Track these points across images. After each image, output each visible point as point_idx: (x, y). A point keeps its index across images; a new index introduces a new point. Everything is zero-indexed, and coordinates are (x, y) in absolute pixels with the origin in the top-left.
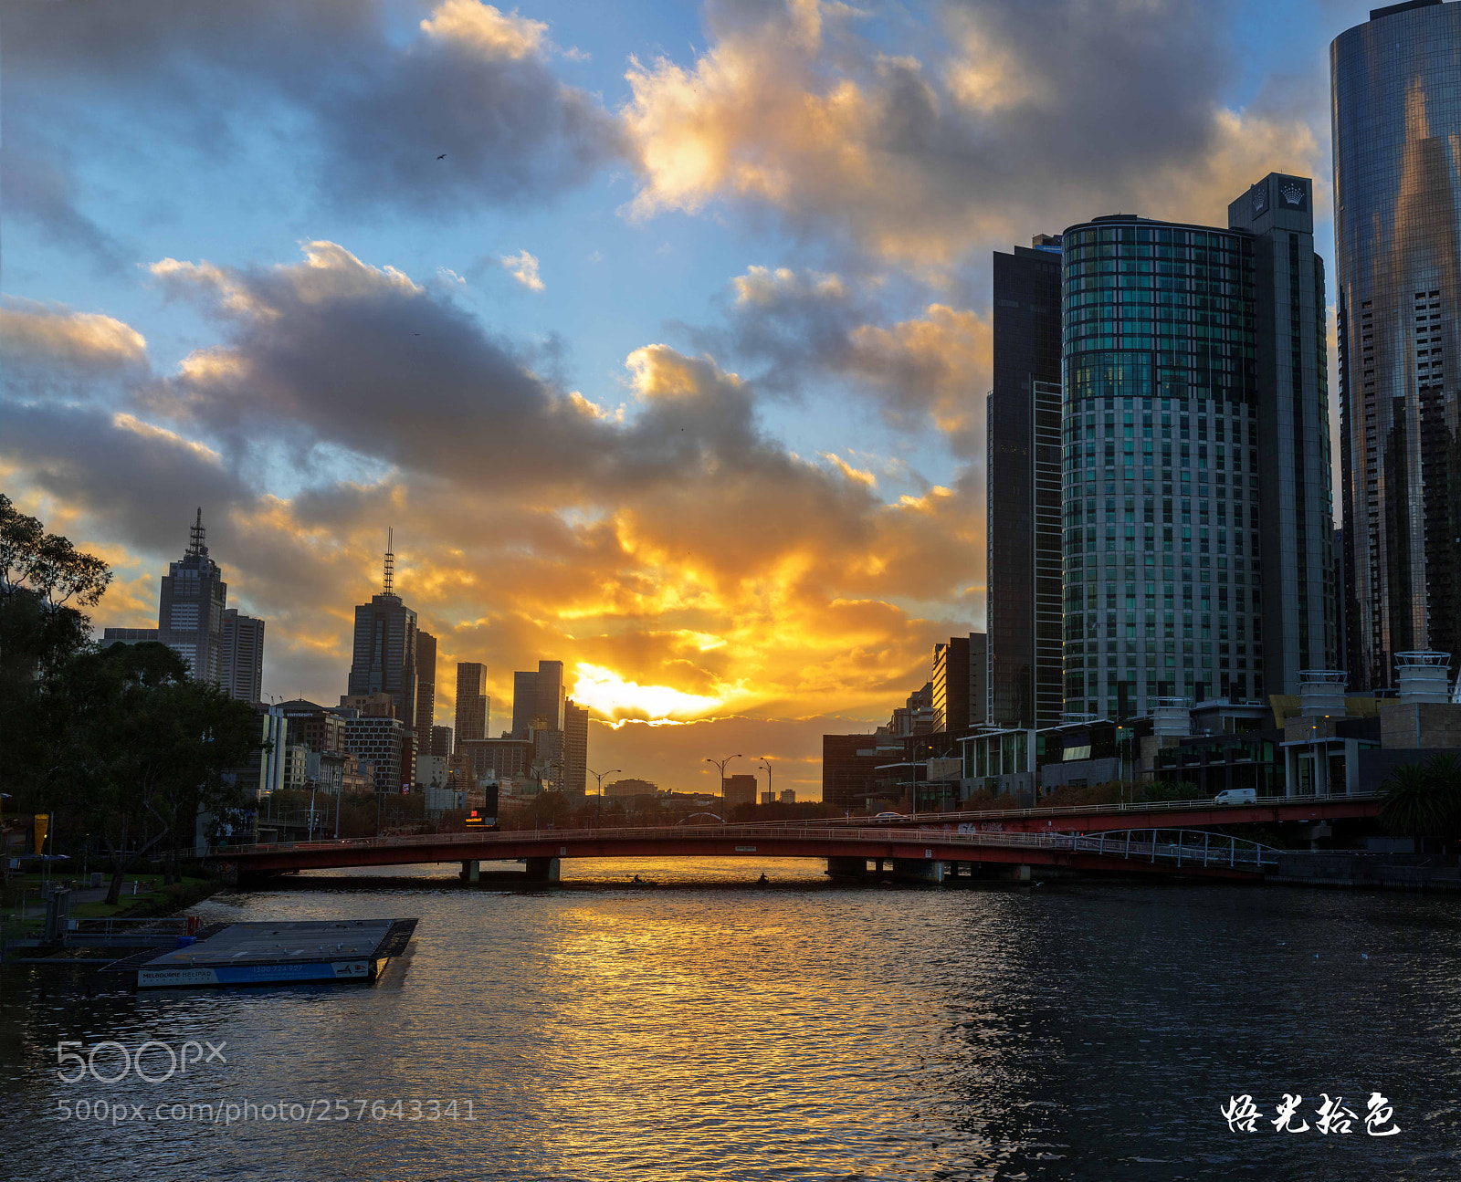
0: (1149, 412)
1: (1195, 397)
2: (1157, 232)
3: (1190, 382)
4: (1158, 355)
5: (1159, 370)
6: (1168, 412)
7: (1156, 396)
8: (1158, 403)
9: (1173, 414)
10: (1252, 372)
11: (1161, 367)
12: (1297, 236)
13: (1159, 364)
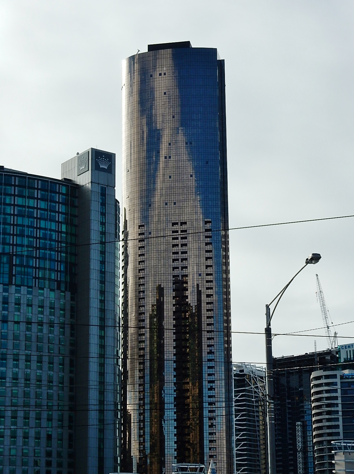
0: (7, 294)
1: (37, 286)
2: (17, 178)
3: (34, 276)
4: (14, 257)
5: (14, 267)
6: (19, 295)
7: (12, 284)
8: (13, 288)
9: (22, 296)
10: (73, 271)
11: (16, 265)
12: (105, 188)
13: (14, 263)
